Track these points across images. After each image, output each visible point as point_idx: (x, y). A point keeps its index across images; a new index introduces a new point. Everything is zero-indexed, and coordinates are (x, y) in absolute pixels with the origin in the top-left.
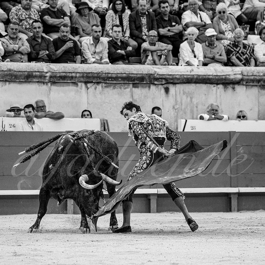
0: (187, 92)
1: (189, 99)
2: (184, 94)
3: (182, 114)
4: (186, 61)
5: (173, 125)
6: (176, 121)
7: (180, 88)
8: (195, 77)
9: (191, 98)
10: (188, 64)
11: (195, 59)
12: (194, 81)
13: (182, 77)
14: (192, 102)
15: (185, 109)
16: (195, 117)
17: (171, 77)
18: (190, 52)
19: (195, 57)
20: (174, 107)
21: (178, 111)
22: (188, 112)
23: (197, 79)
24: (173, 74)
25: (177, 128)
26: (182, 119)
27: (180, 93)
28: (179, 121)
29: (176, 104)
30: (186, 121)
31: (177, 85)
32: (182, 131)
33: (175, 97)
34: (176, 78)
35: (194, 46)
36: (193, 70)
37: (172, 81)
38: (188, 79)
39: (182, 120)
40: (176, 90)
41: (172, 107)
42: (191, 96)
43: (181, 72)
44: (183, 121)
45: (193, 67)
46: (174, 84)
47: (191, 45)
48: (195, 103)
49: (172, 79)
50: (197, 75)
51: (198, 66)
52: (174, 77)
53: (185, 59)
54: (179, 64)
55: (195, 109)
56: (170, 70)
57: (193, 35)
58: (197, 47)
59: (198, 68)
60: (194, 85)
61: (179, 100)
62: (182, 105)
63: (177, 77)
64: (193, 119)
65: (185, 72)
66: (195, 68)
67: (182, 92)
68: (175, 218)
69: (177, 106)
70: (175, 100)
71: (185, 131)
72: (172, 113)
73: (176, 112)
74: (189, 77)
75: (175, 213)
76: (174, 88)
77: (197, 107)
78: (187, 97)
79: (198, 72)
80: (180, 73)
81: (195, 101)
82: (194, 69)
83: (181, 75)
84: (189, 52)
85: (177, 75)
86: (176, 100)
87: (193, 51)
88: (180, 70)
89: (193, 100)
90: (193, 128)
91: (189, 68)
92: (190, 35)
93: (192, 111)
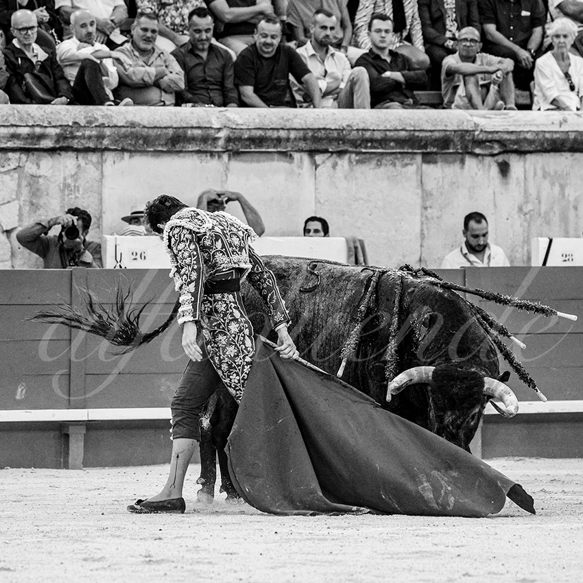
0: (552, 173)
1: (557, 189)
2: (544, 177)
3: (541, 225)
4: (551, 99)
5: (520, 250)
6: (527, 241)
7: (536, 162)
8: (572, 136)
9: (562, 187)
10: (556, 105)
11: (573, 95)
12: (568, 145)
13: (541, 136)
14: (564, 196)
15: (546, 213)
16: (572, 232)
17: (513, 137)
18: (561, 78)
19: (572, 88)
20: (520, 209)
21: (531, 217)
22: (556, 219)
23: (575, 140)
24: (519, 129)
25: (529, 259)
26: (542, 237)
27: (535, 174)
28: (533, 241)
29: (527, 202)
30: (551, 241)
31: (528, 156)
32: (541, 265)
33: (523, 185)
34: (525, 139)
35: (570, 65)
36: (565, 121)
37: (515, 147)
38: (554, 141)
39: (540, 239)
40: (525, 169)
41: (516, 209)
42: (562, 182)
43: (537, 126)
44: (544, 242)
45: (566, 112)
46: (521, 153)
48: (571, 199)
49: (517, 142)
50: (576, 131)
51: (578, 109)
52: (522, 136)
53: (548, 93)
54: (534, 107)
55: (572, 213)
56: (511, 120)
57: (565, 36)
58: (576, 66)
59: (578, 115)
60: (568, 155)
61: (532, 191)
62: (540, 202)
63: (529, 136)
64: (567, 235)
65: (546, 125)
66: (570, 116)
67: (540, 173)
68: (527, 472)
69: (530, 207)
70: (522, 190)
71: (548, 264)
72: (518, 223)
73: (525, 221)
74: (555, 136)
75: (527, 459)
76: (522, 163)
77: (576, 208)
78: (553, 184)
79: (578, 125)
80: (534, 129)
81: (571, 193)
82: (568, 117)
83: (537, 133)
84: (556, 77)
85: (528, 132)
86: (526, 191)
87: (567, 75)
88: (538, 120)
89: (567, 193)
90: (566, 257)
91: (557, 115)
92: (558, 36)
93: (564, 219)
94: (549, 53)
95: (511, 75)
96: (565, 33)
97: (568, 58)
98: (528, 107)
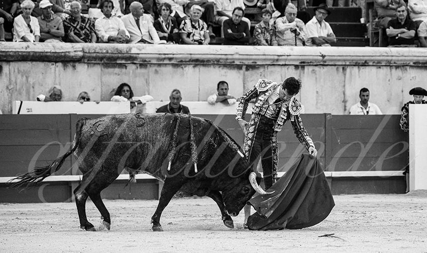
0: (22, 71)
1: (24, 78)
2: (19, 73)
3: (17, 95)
4: (21, 37)
5: (7, 107)
6: (10, 102)
7: (14, 66)
8: (32, 54)
9: (27, 78)
10: (24, 39)
11: (32, 35)
12: (30, 58)
13: (17, 54)
14: (28, 81)
15: (20, 89)
16: (31, 98)
17: (4, 54)
18: (26, 27)
19: (31, 31)
20: (7, 88)
21: (12, 91)
22: (24, 92)
23: (33, 55)
24: (6, 51)
25: (11, 111)
26: (17, 100)
27: (14, 71)
28: (13, 102)
29: (10, 84)
30: (22, 102)
31: (11, 63)
32: (17, 113)
33: (8, 76)
34: (10, 55)
35: (30, 21)
36: (28, 47)
37: (5, 59)
38: (23, 56)
39: (16, 101)
40: (9, 69)
41: (5, 88)
42: (27, 75)
43: (15, 49)
44: (18, 103)
45: (28, 43)
46: (8, 61)
47: (27, 18)
48: (31, 83)
49: (5, 56)
50: (34, 52)
51: (34, 41)
52: (8, 54)
53: (20, 34)
54: (14, 40)
55: (31, 89)
56: (3, 46)
57: (30, 9)
58: (33, 21)
59: (34, 44)
60: (30, 62)
61: (13, 79)
62: (16, 84)
63: (11, 53)
64: (29, 100)
65: (19, 49)
66: (31, 44)
67: (16, 71)
68: (9, 210)
69: (12, 86)
70: (8, 79)
71: (20, 113)
72: (6, 94)
73: (10, 93)
74: (24, 54)
75: (9, 204)
76: (8, 66)
77: (33, 87)
78: (22, 76)
79: (34, 49)
80: (14, 50)
81: (31, 80)
82: (30, 45)
83: (15, 52)
84: (24, 27)
85: (11, 52)
86: (10, 79)
87: (29, 26)
88: (15, 46)
89: (29, 80)
90: (29, 110)
91: (25, 44)
92: (26, 9)
93: (28, 92)
94: (21, 15)
95: (3, 25)
96: (30, 7)
97: (30, 18)
98: (11, 40)
